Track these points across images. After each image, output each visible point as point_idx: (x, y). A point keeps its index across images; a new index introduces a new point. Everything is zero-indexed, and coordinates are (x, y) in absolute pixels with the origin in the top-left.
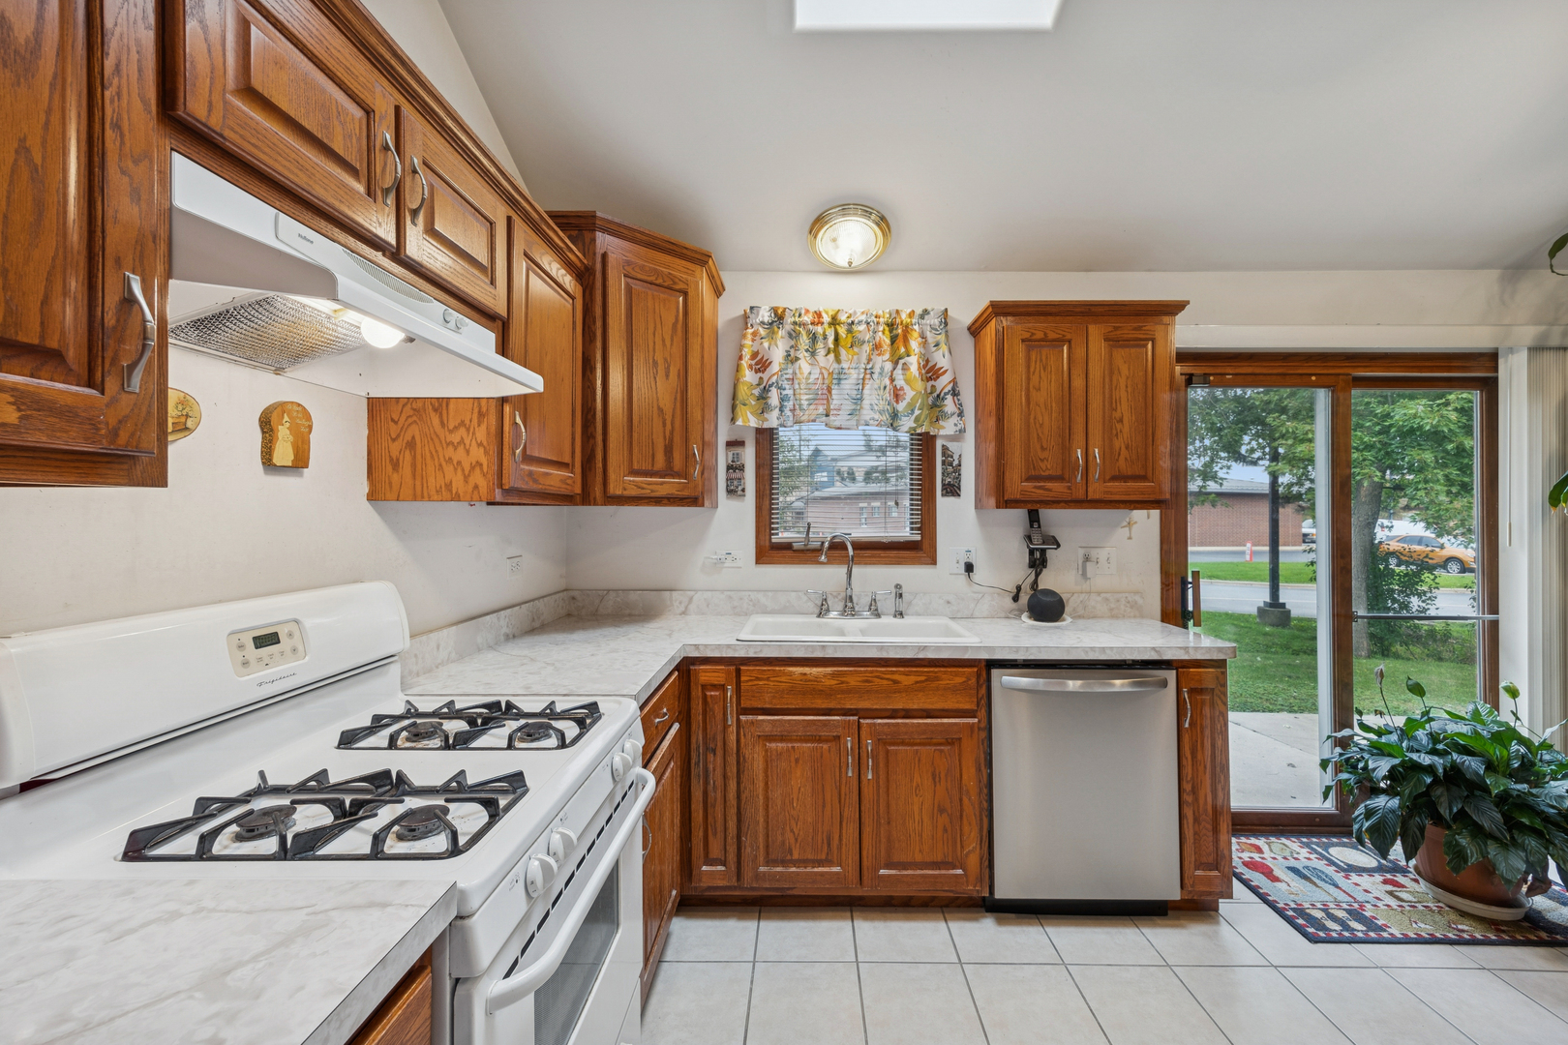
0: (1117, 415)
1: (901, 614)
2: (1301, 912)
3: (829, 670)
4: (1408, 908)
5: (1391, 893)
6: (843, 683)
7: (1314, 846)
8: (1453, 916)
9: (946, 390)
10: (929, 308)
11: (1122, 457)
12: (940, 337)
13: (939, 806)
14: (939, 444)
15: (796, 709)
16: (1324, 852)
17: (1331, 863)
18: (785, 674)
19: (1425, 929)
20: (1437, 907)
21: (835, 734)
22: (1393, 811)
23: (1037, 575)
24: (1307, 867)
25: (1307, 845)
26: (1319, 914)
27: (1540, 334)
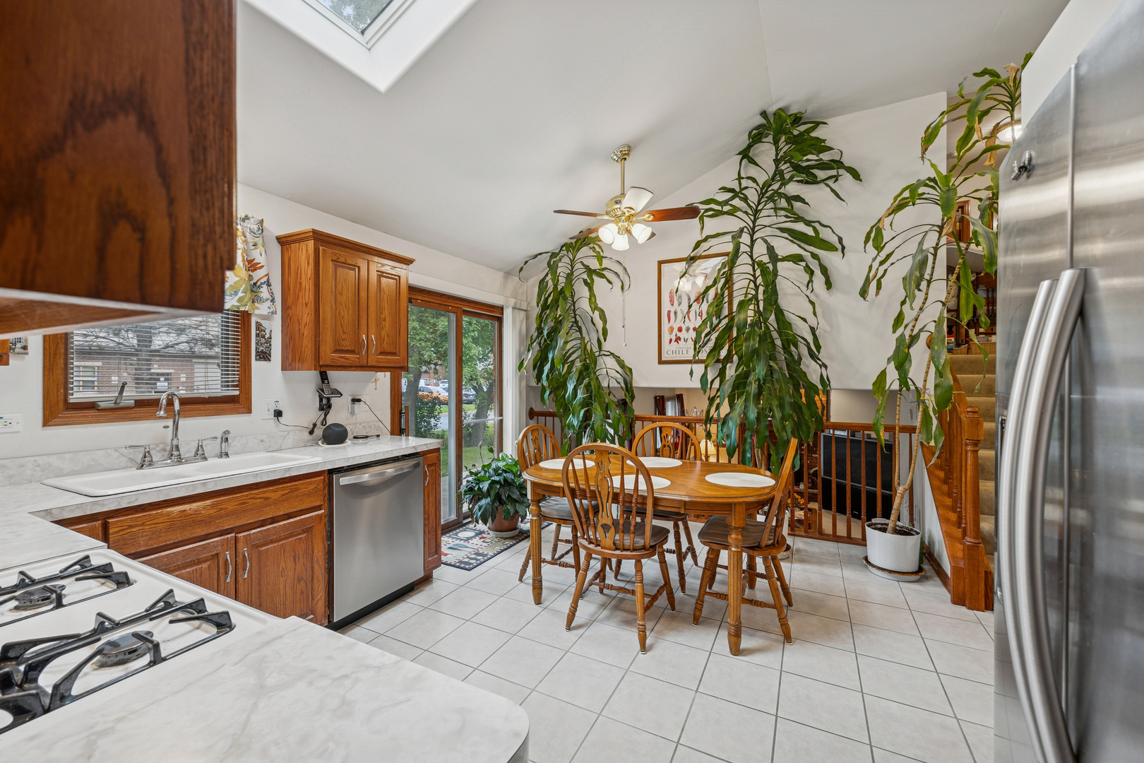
0: (383, 316)
1: (227, 455)
2: (461, 562)
3: (208, 502)
4: (491, 544)
5: (483, 542)
6: (221, 509)
7: (452, 536)
8: (503, 541)
9: (262, 281)
10: (250, 215)
11: (385, 342)
12: (257, 239)
13: (298, 578)
14: (254, 320)
15: (174, 543)
16: (457, 537)
18: (162, 515)
19: (498, 548)
20: (498, 539)
21: (214, 553)
22: (488, 504)
23: (326, 415)
24: (454, 545)
25: (450, 537)
26: (467, 560)
27: (516, 303)
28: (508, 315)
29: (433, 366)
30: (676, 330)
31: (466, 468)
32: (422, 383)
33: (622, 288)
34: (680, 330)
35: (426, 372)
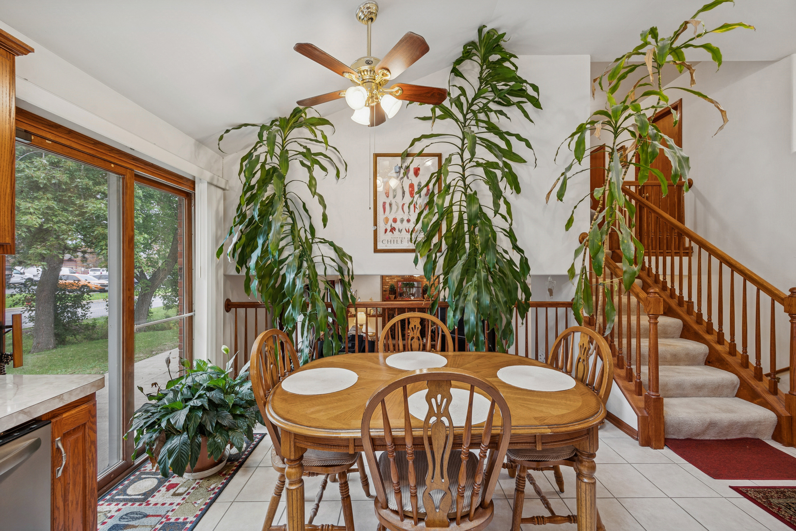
4: (187, 497)
5: (174, 495)
7: (117, 497)
8: (206, 483)
16: (125, 497)
17: (134, 501)
19: (201, 503)
20: (197, 484)
24: (121, 518)
27: (212, 178)
28: (201, 192)
29: (80, 254)
30: (391, 221)
31: (141, 389)
32: (65, 271)
33: (338, 175)
34: (395, 221)
35: (70, 260)
